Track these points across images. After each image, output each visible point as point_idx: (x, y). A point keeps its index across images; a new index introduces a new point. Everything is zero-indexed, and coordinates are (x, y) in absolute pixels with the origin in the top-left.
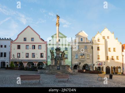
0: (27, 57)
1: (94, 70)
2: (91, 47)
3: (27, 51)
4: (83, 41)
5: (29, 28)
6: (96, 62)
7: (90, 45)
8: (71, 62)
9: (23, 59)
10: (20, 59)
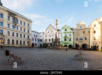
0: (50, 41)
1: (90, 48)
2: (88, 32)
3: (50, 38)
4: (82, 28)
5: (50, 26)
6: (92, 42)
7: (88, 30)
8: (73, 43)
9: (48, 42)
10: (47, 42)
